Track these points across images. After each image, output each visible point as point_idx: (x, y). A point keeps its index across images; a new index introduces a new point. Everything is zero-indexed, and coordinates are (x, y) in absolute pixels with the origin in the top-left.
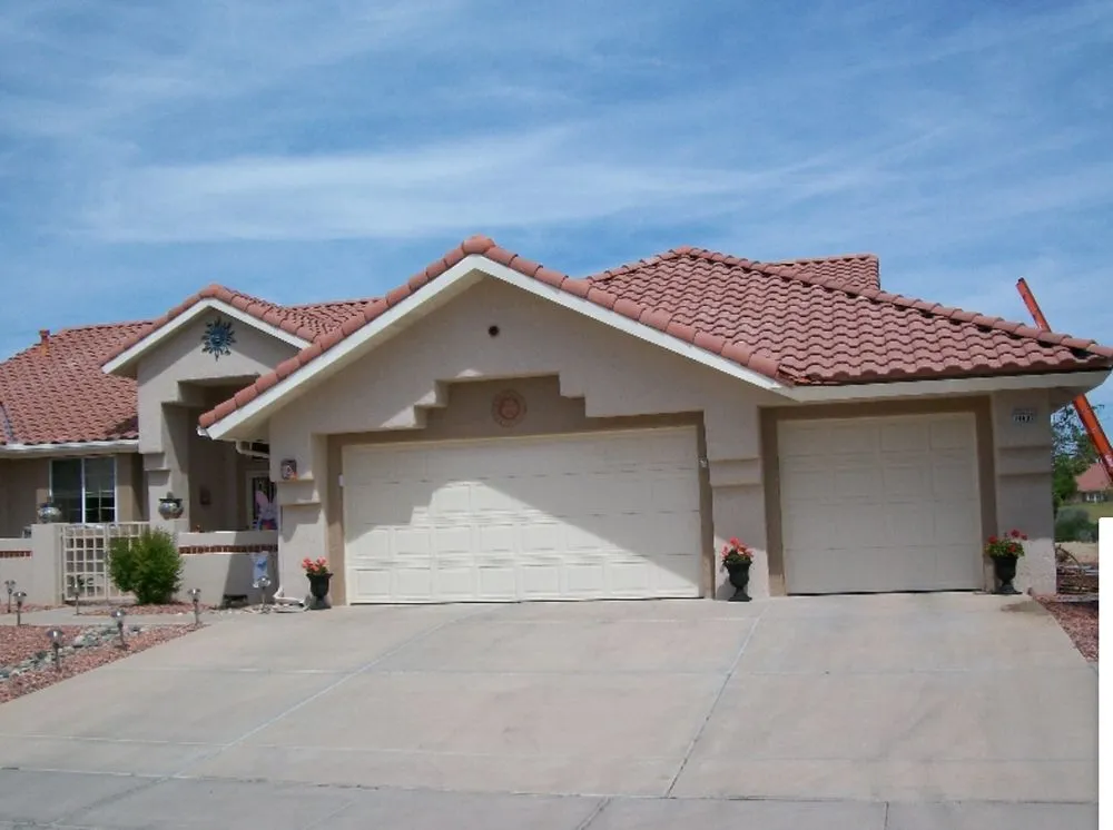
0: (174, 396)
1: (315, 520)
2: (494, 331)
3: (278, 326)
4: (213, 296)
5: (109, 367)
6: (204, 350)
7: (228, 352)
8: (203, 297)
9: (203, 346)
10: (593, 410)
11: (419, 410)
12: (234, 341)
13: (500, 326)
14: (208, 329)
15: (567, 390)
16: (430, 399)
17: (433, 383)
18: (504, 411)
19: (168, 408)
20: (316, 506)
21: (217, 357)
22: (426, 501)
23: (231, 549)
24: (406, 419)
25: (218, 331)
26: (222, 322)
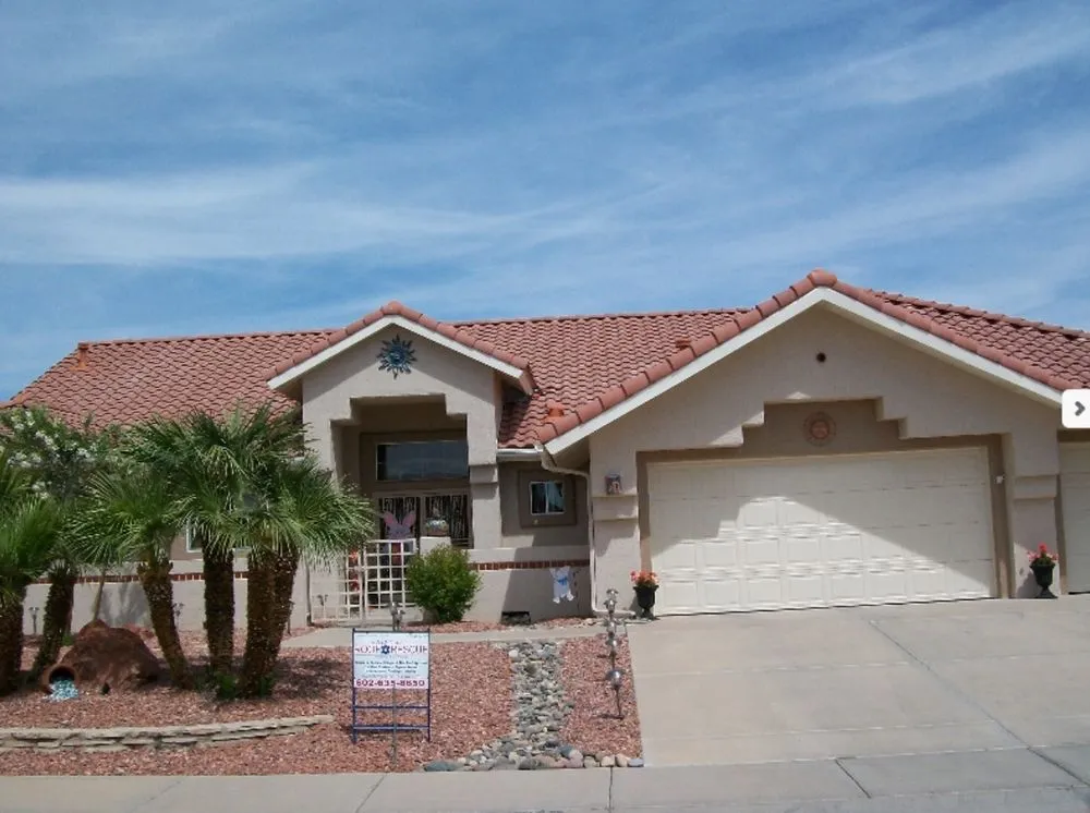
0: (345, 414)
1: (631, 535)
2: (821, 358)
3: (471, 346)
4: (399, 313)
5: (275, 383)
6: (381, 368)
7: (409, 371)
8: (386, 314)
9: (379, 364)
10: (912, 431)
11: (747, 431)
12: (414, 359)
13: (826, 353)
14: (385, 346)
15: (889, 412)
16: (759, 419)
17: (762, 407)
18: (815, 430)
19: (337, 426)
20: (630, 522)
21: (396, 375)
22: (734, 516)
23: (511, 565)
24: (734, 437)
25: (398, 348)
26: (401, 340)
